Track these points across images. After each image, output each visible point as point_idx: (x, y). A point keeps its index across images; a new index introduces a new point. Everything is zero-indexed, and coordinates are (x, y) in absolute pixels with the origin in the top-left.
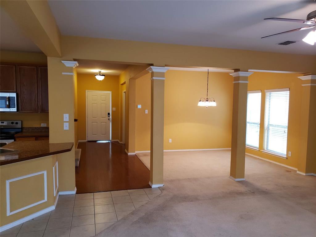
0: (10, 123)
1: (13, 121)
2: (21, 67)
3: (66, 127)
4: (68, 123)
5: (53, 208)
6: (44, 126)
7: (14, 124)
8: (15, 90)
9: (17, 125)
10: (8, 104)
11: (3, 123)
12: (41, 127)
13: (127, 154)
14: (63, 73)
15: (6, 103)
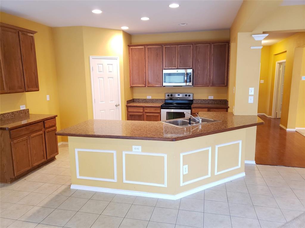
0: (185, 95)
1: (187, 94)
2: (197, 45)
3: (251, 100)
4: (253, 97)
5: (243, 174)
6: (211, 98)
7: (187, 97)
8: (191, 67)
9: (189, 97)
10: (186, 79)
11: (179, 95)
12: (208, 100)
13: (286, 131)
14: (252, 48)
15: (184, 78)
